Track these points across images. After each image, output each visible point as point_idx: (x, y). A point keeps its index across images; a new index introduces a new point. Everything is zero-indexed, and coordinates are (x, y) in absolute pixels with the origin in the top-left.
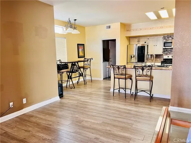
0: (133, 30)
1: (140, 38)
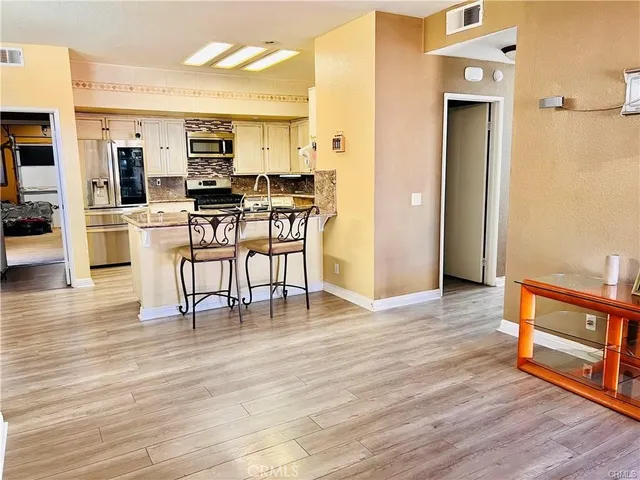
0: (102, 87)
1: (111, 118)
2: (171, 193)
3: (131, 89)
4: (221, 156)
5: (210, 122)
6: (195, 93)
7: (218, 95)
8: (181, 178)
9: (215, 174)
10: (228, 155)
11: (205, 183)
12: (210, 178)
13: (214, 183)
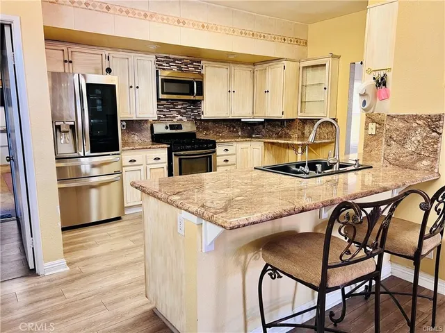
1: (75, 48)
2: (136, 138)
3: (108, 8)
4: (192, 98)
5: (180, 60)
6: (179, 22)
7: (203, 26)
8: (146, 121)
9: (180, 117)
10: (198, 98)
11: (172, 127)
12: (175, 122)
13: (179, 127)
